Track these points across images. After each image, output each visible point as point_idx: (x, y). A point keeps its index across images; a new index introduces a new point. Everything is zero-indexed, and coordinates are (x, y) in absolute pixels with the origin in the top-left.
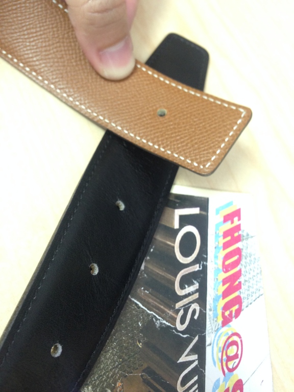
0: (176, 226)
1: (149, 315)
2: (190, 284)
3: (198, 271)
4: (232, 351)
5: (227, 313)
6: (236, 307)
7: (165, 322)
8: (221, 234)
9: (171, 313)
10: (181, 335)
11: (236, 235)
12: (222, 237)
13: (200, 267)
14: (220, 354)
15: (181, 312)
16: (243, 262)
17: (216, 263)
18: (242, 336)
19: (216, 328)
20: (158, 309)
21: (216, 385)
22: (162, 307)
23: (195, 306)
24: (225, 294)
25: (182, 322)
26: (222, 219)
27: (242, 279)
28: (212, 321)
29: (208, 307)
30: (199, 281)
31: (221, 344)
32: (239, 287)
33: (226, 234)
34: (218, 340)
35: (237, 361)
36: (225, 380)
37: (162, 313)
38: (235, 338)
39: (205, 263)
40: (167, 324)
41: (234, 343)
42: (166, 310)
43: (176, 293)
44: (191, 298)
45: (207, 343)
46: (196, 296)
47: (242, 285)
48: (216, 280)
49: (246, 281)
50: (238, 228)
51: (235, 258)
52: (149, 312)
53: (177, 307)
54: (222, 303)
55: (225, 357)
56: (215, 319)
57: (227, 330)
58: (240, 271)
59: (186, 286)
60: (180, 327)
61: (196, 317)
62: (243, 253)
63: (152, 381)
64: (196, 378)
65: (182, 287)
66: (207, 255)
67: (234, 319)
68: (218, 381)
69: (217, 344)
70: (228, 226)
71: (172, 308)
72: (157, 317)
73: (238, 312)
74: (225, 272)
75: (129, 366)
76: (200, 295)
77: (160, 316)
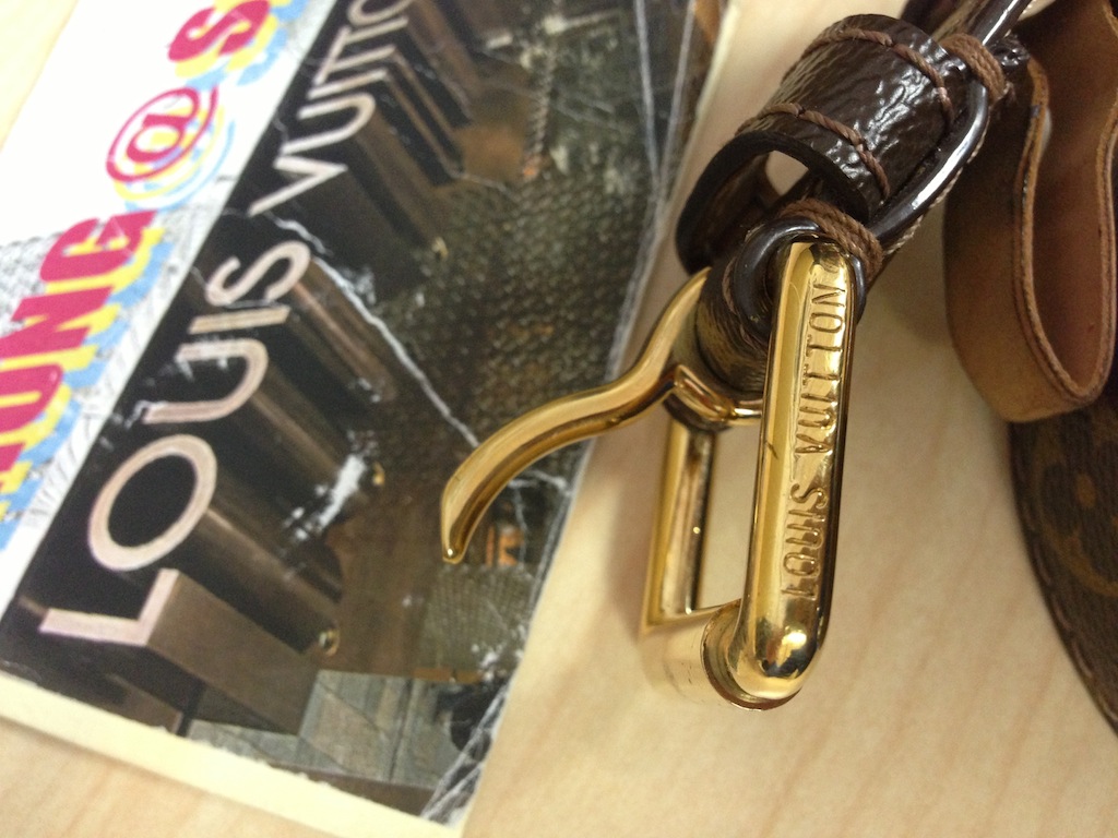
0: (167, 581)
1: (385, 317)
2: (205, 369)
3: (154, 398)
4: (157, 138)
5: (119, 242)
6: (74, 250)
7: (341, 282)
9: (310, 301)
13: (145, 411)
14: (202, 143)
15: (274, 292)
17: (75, 406)
18: (102, 165)
19: (176, 215)
21: (253, 72)
22: (333, 326)
23: (216, 292)
24: (96, 299)
25: (282, 267)
28: (183, 237)
29: (175, 282)
30: (169, 368)
31: (184, 167)
32: (29, 307)
34: (190, 181)
35: (159, 109)
36: (219, 75)
37: (340, 309)
38: (127, 166)
39: (118, 419)
41: (134, 154)
42: (322, 315)
43: (270, 353)
44: (225, 322)
45: (227, 186)
46: (200, 325)
47: (15, 304)
48: (105, 353)
52: (381, 326)
53: (285, 309)
54: (119, 279)
55: (191, 131)
56: (168, 239)
59: (223, 364)
60: (297, 254)
61: (232, 264)
64: (307, 113)
65: (239, 367)
67: (104, 217)
68: (243, 81)
69: (197, 173)
71: (303, 317)
72: (358, 303)
73: (79, 232)
74: (56, 368)
75: (490, 204)
76: (188, 321)
77: (351, 305)
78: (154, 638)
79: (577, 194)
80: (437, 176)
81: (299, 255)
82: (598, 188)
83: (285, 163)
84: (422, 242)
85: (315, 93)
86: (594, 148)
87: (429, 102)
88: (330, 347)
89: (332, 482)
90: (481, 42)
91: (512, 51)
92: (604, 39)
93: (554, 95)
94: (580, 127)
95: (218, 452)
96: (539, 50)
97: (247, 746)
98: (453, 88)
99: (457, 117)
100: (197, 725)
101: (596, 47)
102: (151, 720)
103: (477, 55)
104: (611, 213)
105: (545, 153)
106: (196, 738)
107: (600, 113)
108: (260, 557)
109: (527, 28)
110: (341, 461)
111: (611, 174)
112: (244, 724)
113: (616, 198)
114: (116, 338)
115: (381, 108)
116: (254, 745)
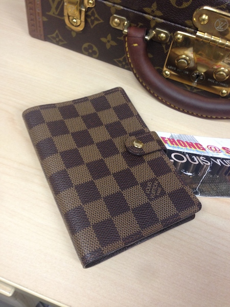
0: (172, 161)
1: (207, 173)
3: (188, 155)
4: (214, 149)
5: (201, 148)
6: (199, 145)
7: (209, 168)
9: (205, 166)
10: (212, 164)
11: (172, 140)
12: (174, 146)
14: (215, 153)
15: (204, 163)
16: (182, 140)
17: (184, 149)
18: (208, 145)
19: (207, 153)
20: (204, 170)
21: (225, 155)
23: (201, 158)
24: (195, 148)
26: (167, 144)
27: (188, 141)
29: (200, 154)
30: (192, 156)
31: (212, 152)
32: (191, 143)
33: (172, 144)
36: (223, 152)
37: (206, 169)
38: (209, 147)
39: (185, 153)
41: (211, 147)
43: (198, 164)
44: (199, 159)
45: (212, 156)
48: (191, 150)
50: (169, 139)
51: (181, 142)
54: (198, 149)
55: (216, 151)
56: (204, 153)
57: (207, 149)
58: (185, 141)
61: (205, 158)
62: (179, 139)
63: (228, 174)
64: (224, 161)
65: (195, 161)
66: (182, 152)
67: (203, 146)
70: (169, 142)
71: (203, 166)
74: (187, 147)
75: (225, 180)
76: (197, 156)
81: (209, 164)
83: (218, 160)
84: (217, 175)
85: (227, 160)
88: (202, 169)
89: (188, 173)
95: (186, 162)
108: (178, 168)
110: (191, 173)
115: (229, 167)
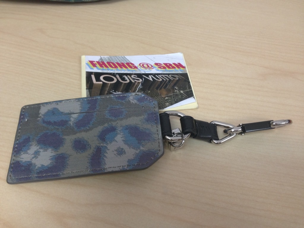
0: (101, 83)
1: (138, 90)
2: (124, 78)
3: (119, 75)
4: (145, 66)
5: (133, 67)
6: (130, 64)
7: (140, 85)
8: (102, 68)
9: (136, 83)
10: (143, 80)
11: (101, 63)
12: (104, 68)
13: (117, 75)
14: (148, 69)
15: (135, 80)
16: (113, 62)
17: (115, 70)
18: (140, 63)
19: (139, 70)
20: (136, 87)
21: (158, 70)
22: (135, 86)
23: (133, 76)
24: (126, 67)
25: (139, 80)
26: (95, 67)
27: (119, 62)
29: (132, 73)
30: (123, 75)
31: (144, 69)
32: (123, 64)
35: (149, 65)
36: (156, 68)
38: (141, 65)
39: (115, 74)
40: (140, 84)
41: (143, 65)
42: (136, 85)
43: (129, 82)
44: (130, 78)
45: (144, 73)
46: (128, 76)
47: (122, 62)
48: (121, 70)
49: (120, 61)
50: (98, 62)
51: (111, 64)
52: (137, 90)
53: (134, 82)
54: (129, 69)
55: (148, 68)
56: (136, 71)
57: (139, 67)
58: (116, 63)
60: (141, 80)
61: (136, 76)
62: (109, 61)
63: (160, 87)
64: (157, 76)
65: (126, 80)
66: (112, 73)
67: (135, 65)
68: (156, 70)
70: (98, 65)
71: (134, 84)
72: (139, 87)
73: (132, 64)
74: (118, 67)
75: (157, 94)
76: (128, 75)
77: (138, 87)
78: (95, 84)
79: (163, 101)
80: (157, 88)
82: (165, 103)
83: (150, 76)
84: (149, 90)
85: (159, 76)
86: (170, 101)
87: (165, 85)
88: (133, 86)
89: (118, 92)
90: (175, 86)
91: (176, 89)
92: (184, 97)
93: (173, 95)
94: (171, 99)
95: (116, 82)
96: (178, 92)
97: (87, 94)
98: (168, 86)
99: (165, 88)
100: (88, 90)
101: (182, 96)
102: (87, 86)
103: (173, 87)
104: (163, 105)
105: (166, 97)
106: (86, 90)
107: (174, 100)
108: (107, 89)
109: (179, 90)
110: (121, 92)
111: (168, 103)
112: (90, 94)
113: (165, 105)
114: (123, 71)
115: (161, 81)
116: (88, 95)
